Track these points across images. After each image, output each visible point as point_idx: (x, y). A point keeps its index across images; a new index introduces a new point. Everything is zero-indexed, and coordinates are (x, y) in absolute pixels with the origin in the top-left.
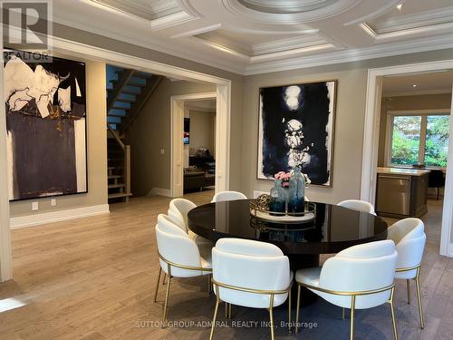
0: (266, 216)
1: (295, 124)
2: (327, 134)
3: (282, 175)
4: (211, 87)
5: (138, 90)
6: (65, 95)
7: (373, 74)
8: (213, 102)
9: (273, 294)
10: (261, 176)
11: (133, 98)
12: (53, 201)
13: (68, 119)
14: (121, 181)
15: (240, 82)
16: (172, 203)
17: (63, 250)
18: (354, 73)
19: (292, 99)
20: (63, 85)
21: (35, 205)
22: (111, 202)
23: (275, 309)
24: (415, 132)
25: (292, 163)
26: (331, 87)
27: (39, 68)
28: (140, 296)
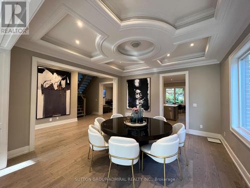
0: (130, 124)
1: (138, 91)
2: (148, 94)
3: (135, 109)
4: (112, 80)
5: (89, 81)
6: (63, 83)
7: (161, 76)
8: (112, 84)
9: (133, 160)
10: (128, 108)
11: (87, 83)
12: (58, 118)
13: (64, 90)
14: (82, 110)
15: (120, 78)
16: (96, 120)
17: (58, 136)
18: (156, 75)
19: (137, 83)
20: (63, 79)
21: (51, 119)
22: (78, 117)
23: (134, 165)
24: (171, 93)
25: (137, 103)
26: (149, 80)
27: (55, 74)
28: (82, 156)
